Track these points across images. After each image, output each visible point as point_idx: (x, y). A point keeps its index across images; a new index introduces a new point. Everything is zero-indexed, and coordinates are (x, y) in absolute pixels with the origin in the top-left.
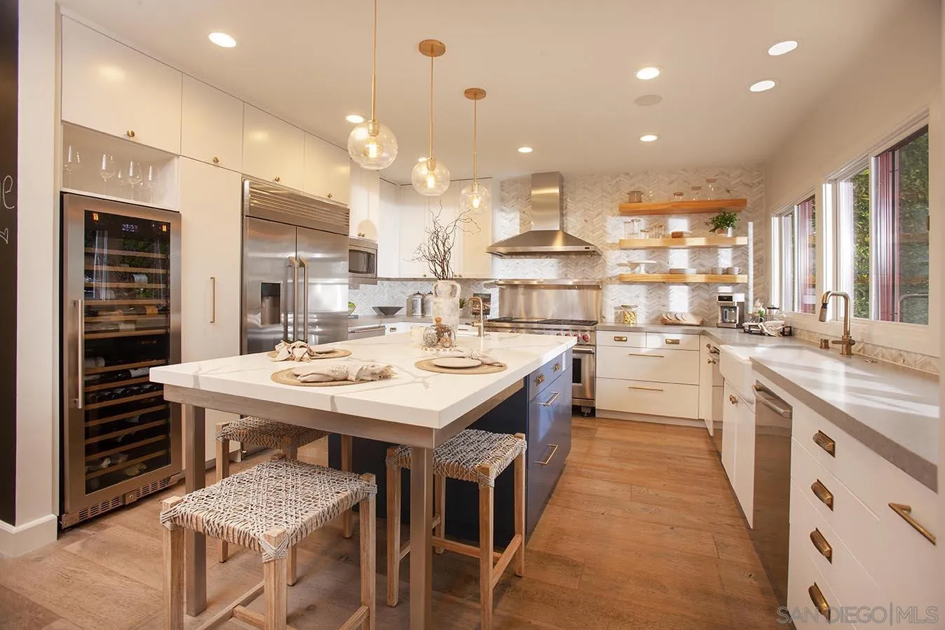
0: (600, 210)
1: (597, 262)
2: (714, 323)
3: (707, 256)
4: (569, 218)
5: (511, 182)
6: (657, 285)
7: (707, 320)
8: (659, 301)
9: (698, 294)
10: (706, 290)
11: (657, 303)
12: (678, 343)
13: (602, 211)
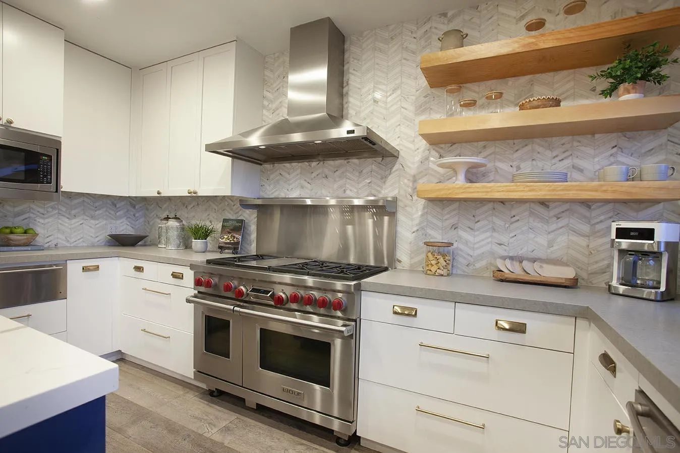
0: (398, 82)
1: (391, 168)
2: (600, 282)
3: (590, 151)
4: (351, 99)
5: (277, 55)
6: (490, 205)
7: (584, 275)
8: (491, 236)
9: (567, 225)
10: (585, 217)
11: (490, 240)
12: (524, 332)
13: (402, 83)
